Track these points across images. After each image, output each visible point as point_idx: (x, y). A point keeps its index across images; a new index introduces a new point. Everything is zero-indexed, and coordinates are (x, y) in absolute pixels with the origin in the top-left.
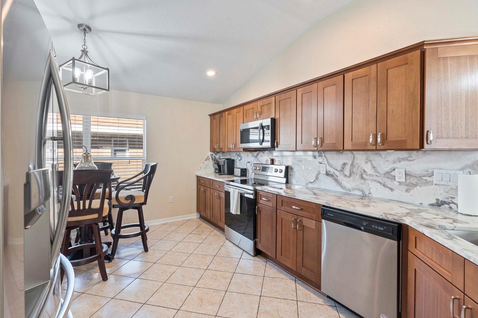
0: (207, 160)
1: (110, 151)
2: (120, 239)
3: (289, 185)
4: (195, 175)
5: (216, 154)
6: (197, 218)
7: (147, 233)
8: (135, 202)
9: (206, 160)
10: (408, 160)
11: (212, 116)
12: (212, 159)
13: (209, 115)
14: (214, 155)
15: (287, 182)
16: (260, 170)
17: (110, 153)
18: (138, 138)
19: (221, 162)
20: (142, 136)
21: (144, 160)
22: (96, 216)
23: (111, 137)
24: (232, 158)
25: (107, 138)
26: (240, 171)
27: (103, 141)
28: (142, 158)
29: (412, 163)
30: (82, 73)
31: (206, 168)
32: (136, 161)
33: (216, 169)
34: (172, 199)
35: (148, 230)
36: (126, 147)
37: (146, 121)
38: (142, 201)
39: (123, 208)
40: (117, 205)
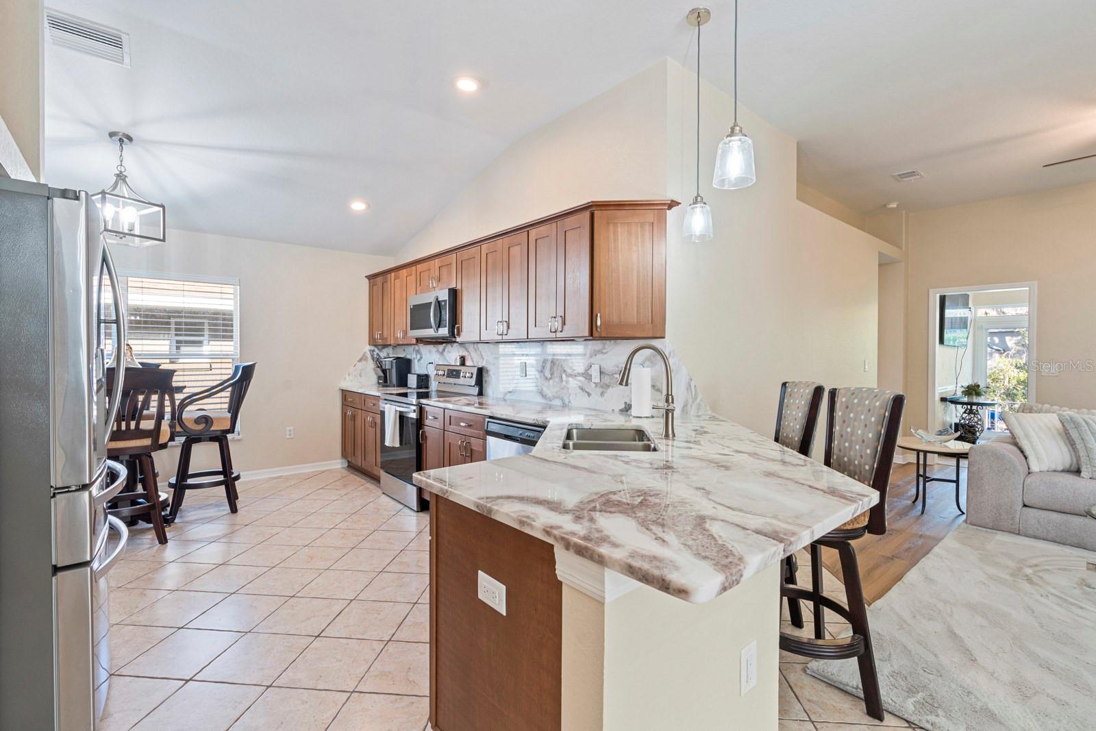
0: (363, 361)
1: (167, 342)
2: (187, 491)
3: (484, 399)
4: (338, 388)
5: (380, 350)
6: (343, 468)
7: (236, 482)
8: (212, 429)
9: (360, 360)
10: (602, 352)
11: (371, 278)
12: (373, 359)
13: (366, 277)
14: (377, 351)
15: (481, 393)
16: (444, 375)
17: (169, 347)
18: (224, 319)
19: (385, 364)
20: (232, 315)
21: (236, 360)
22: (147, 442)
23: (169, 317)
24: (409, 357)
25: (160, 318)
26: (416, 380)
27: (152, 323)
28: (232, 355)
29: (605, 356)
30: (117, 209)
31: (360, 376)
32: (219, 360)
33: (379, 378)
34: (292, 432)
35: (238, 478)
36: (203, 335)
37: (238, 287)
38: (227, 426)
39: (193, 440)
40: (180, 432)
